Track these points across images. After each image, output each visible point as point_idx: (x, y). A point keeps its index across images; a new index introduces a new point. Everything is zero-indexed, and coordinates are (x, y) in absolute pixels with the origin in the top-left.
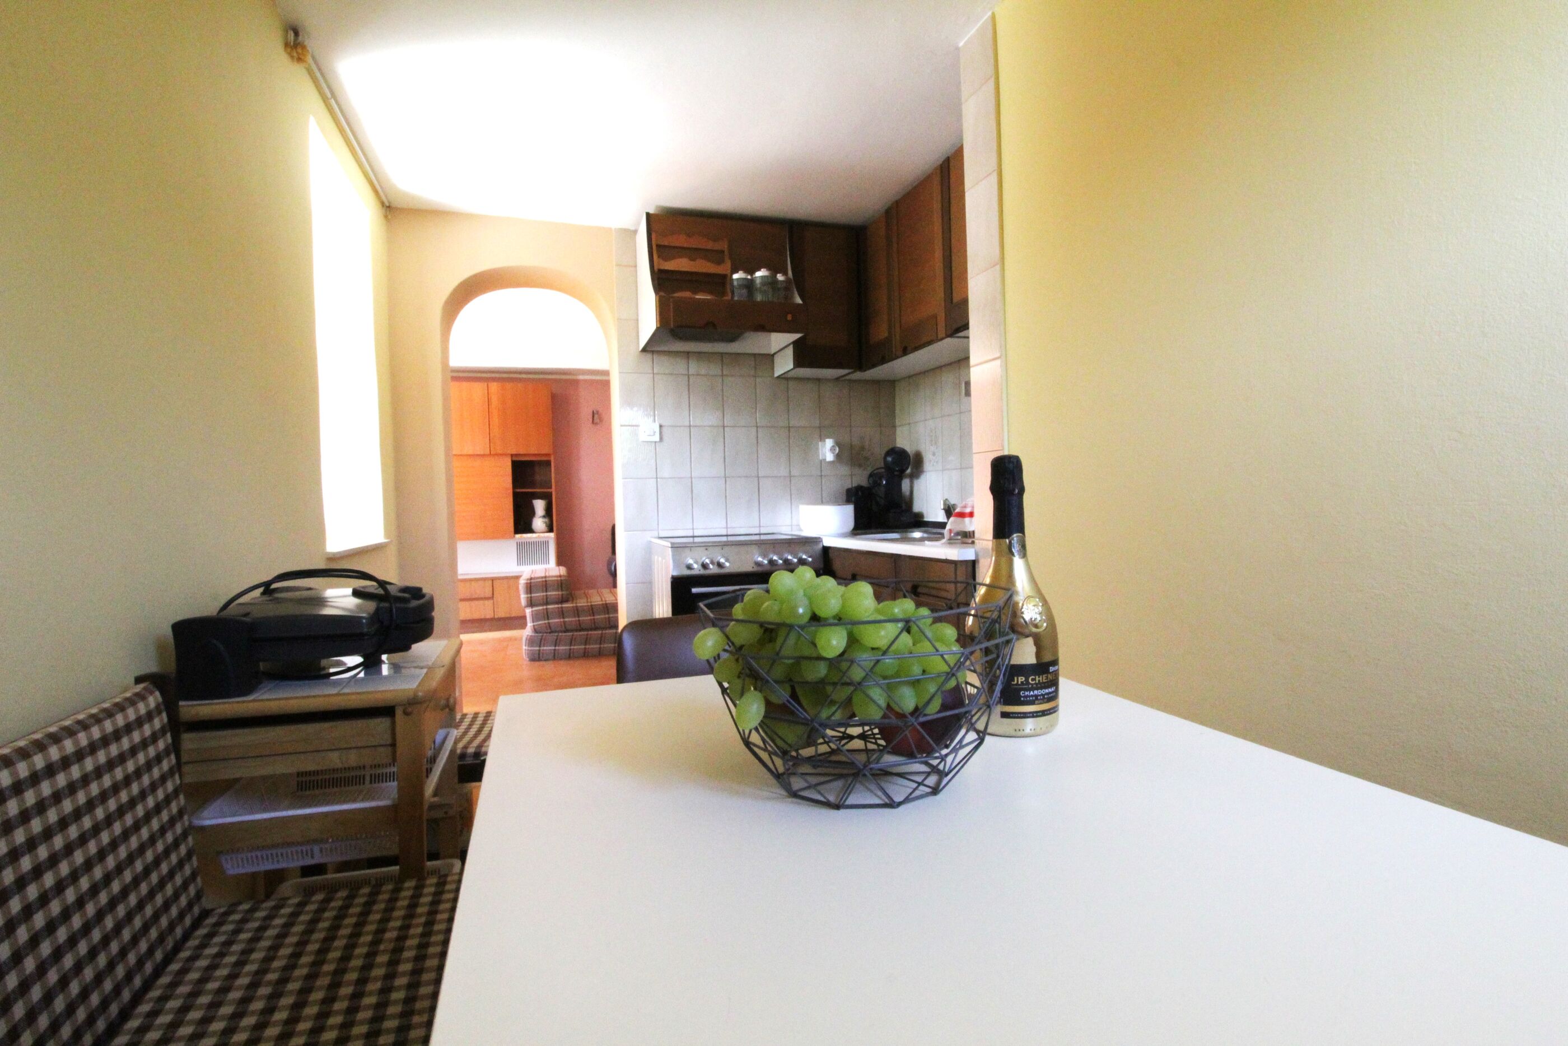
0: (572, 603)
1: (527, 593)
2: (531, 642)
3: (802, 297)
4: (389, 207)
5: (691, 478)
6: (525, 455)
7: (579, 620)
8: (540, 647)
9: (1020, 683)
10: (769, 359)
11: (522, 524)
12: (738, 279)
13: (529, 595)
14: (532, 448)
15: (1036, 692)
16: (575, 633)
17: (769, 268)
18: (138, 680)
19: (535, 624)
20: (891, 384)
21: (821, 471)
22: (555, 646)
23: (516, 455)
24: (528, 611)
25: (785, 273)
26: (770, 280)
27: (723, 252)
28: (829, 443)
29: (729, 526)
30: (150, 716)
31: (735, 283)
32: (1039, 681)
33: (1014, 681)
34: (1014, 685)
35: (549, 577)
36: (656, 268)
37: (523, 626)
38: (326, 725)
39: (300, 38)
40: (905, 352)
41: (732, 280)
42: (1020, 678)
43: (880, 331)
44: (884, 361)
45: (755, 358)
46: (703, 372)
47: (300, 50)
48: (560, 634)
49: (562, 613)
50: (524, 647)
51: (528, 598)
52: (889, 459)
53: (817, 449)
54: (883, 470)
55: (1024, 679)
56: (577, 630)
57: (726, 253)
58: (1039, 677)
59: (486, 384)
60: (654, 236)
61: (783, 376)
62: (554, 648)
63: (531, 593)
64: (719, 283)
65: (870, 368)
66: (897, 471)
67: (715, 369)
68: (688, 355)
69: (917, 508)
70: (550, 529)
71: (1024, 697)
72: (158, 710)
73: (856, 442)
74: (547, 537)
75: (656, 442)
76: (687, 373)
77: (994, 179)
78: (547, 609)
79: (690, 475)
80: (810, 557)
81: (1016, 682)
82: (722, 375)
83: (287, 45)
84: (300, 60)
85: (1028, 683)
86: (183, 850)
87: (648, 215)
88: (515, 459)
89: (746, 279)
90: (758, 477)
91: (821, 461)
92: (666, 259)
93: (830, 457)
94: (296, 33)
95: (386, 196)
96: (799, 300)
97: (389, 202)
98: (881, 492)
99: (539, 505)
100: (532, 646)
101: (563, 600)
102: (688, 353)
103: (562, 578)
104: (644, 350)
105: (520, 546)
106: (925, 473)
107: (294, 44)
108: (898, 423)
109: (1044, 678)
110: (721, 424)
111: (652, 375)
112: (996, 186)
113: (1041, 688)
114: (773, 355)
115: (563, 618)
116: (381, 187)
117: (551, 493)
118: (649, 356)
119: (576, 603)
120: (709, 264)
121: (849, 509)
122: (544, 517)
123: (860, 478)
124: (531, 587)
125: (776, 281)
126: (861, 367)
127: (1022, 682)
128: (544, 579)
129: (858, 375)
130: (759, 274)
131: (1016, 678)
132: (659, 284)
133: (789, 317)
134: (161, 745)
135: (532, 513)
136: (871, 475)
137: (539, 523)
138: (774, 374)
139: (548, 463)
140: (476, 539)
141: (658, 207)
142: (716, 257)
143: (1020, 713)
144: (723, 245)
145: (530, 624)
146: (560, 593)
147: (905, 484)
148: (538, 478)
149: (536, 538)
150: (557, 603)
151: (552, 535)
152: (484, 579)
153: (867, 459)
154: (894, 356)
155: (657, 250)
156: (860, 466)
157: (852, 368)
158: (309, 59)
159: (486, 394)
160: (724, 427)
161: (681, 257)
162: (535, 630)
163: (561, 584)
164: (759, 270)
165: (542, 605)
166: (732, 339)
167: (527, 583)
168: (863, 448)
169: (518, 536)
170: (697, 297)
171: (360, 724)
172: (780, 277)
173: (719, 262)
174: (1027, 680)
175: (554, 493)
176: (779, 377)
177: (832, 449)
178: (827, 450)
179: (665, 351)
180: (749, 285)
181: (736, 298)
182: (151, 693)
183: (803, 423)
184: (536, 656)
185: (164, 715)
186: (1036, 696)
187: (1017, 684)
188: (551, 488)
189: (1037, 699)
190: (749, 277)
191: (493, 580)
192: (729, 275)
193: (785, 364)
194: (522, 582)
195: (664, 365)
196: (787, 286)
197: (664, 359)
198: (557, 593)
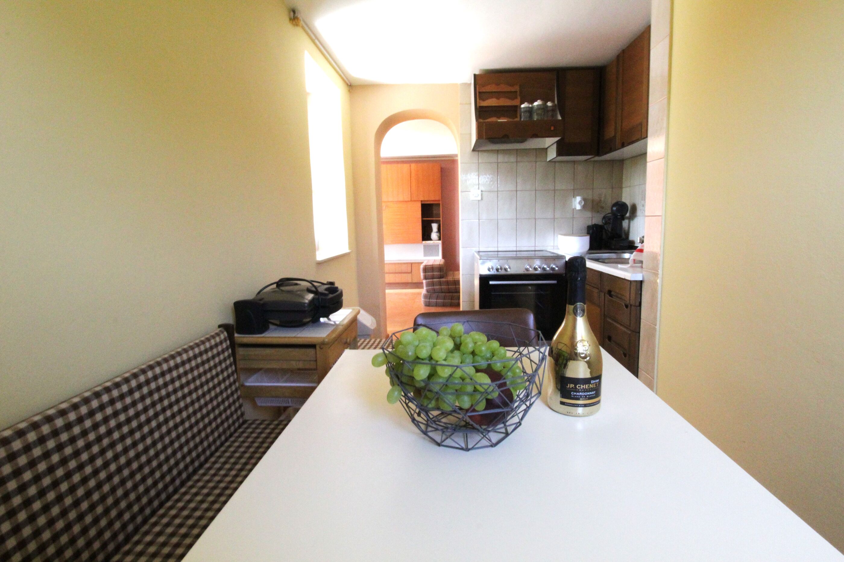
0: (445, 279)
1: (424, 273)
2: (426, 297)
3: (561, 116)
4: (350, 85)
5: (498, 219)
6: (427, 201)
7: (448, 288)
8: (429, 299)
9: (571, 387)
10: (545, 150)
11: (426, 236)
12: (524, 108)
13: (425, 274)
14: (432, 197)
15: (581, 394)
16: (446, 294)
17: (542, 99)
18: (220, 326)
19: (427, 288)
20: (621, 162)
21: (573, 215)
22: (437, 300)
23: (424, 201)
24: (424, 281)
25: (553, 101)
26: (542, 107)
27: (516, 92)
28: (578, 199)
29: (517, 245)
30: (221, 343)
31: (522, 110)
32: (583, 388)
33: (568, 386)
34: (568, 388)
35: (435, 265)
36: (478, 105)
37: (422, 288)
38: (290, 349)
39: (296, 15)
40: (623, 145)
41: (520, 108)
42: (571, 385)
43: (610, 132)
44: (611, 150)
45: (536, 151)
46: (506, 160)
47: (296, 21)
48: (439, 294)
49: (440, 284)
50: (422, 299)
51: (424, 275)
52: (615, 209)
53: (572, 202)
54: (610, 215)
55: (573, 386)
56: (447, 293)
57: (518, 93)
58: (583, 386)
59: (409, 165)
60: (477, 87)
61: (553, 160)
62: (436, 301)
63: (425, 273)
64: (514, 110)
65: (603, 155)
66: (619, 216)
67: (513, 159)
68: (497, 151)
69: (632, 237)
70: (440, 239)
71: (573, 395)
72: (225, 340)
73: (596, 198)
74: (438, 243)
75: (479, 200)
76: (496, 161)
77: (667, 40)
78: (433, 281)
79: (496, 218)
80: (557, 267)
81: (569, 387)
82: (517, 162)
83: (290, 19)
84: (297, 25)
85: (576, 388)
86: (235, 396)
87: (475, 75)
88: (423, 203)
89: (529, 107)
90: (535, 219)
91: (573, 209)
92: (484, 100)
93: (578, 207)
94: (294, 12)
95: (348, 80)
96: (560, 118)
97: (350, 83)
98: (609, 228)
99: (435, 226)
100: (426, 299)
101: (441, 277)
102: (498, 150)
103: (441, 266)
104: (474, 150)
105: (425, 247)
106: (638, 217)
107: (293, 18)
108: (624, 186)
109: (587, 386)
110: (515, 189)
111: (478, 164)
112: (667, 46)
113: (584, 392)
114: (547, 149)
115: (441, 286)
116: (346, 77)
117: (440, 220)
118: (476, 153)
119: (447, 279)
120: (508, 100)
121: (587, 239)
122: (437, 232)
123: (598, 220)
124: (426, 269)
125: (547, 107)
126: (598, 154)
127: (572, 387)
128: (432, 266)
129: (597, 158)
130: (536, 104)
131: (569, 385)
132: (479, 115)
133: (552, 128)
134: (226, 354)
135: (431, 230)
136: (604, 218)
137: (434, 235)
138: (547, 159)
139: (439, 205)
140: (404, 243)
141: (481, 70)
142: (511, 95)
143: (571, 404)
144: (517, 88)
145: (425, 288)
146: (439, 273)
147: (625, 223)
148: (434, 212)
149: (433, 243)
150: (438, 278)
151: (440, 242)
152: (407, 263)
153: (602, 208)
154: (617, 148)
155: (479, 95)
156: (598, 212)
157: (592, 155)
158: (302, 22)
159: (409, 169)
160: (517, 191)
161: (492, 98)
162: (428, 291)
163: (440, 268)
164: (536, 101)
165: (431, 279)
166: (522, 142)
167: (424, 268)
168: (600, 201)
169: (424, 242)
170: (499, 121)
171: (303, 350)
172: (549, 104)
173: (513, 99)
174: (575, 386)
175: (441, 220)
176: (549, 161)
177: (580, 203)
178: (577, 203)
179: (484, 150)
180: (530, 111)
181: (522, 120)
182: (223, 332)
183: (564, 187)
184: (428, 304)
185: (228, 342)
186: (581, 396)
187: (570, 388)
188: (440, 218)
189: (581, 397)
190: (530, 106)
191: (412, 264)
192: (519, 105)
193: (552, 154)
194: (422, 267)
195: (485, 158)
196: (553, 109)
197: (485, 154)
198: (438, 273)
